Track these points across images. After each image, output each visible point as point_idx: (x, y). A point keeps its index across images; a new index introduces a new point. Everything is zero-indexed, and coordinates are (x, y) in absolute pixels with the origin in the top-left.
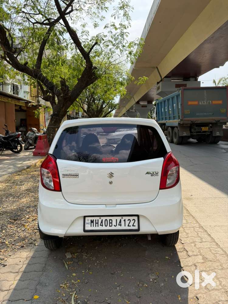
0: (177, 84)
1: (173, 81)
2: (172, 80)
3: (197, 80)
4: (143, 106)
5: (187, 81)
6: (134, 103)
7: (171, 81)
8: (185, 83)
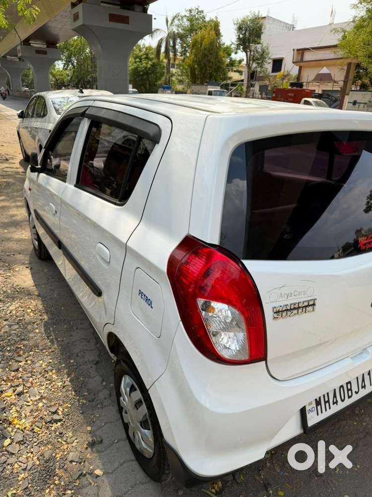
0: (112, 14)
1: (102, 6)
2: (102, 4)
3: (147, 12)
4: (39, 51)
5: (129, 9)
6: (18, 42)
7: (100, 5)
8: (125, 13)
